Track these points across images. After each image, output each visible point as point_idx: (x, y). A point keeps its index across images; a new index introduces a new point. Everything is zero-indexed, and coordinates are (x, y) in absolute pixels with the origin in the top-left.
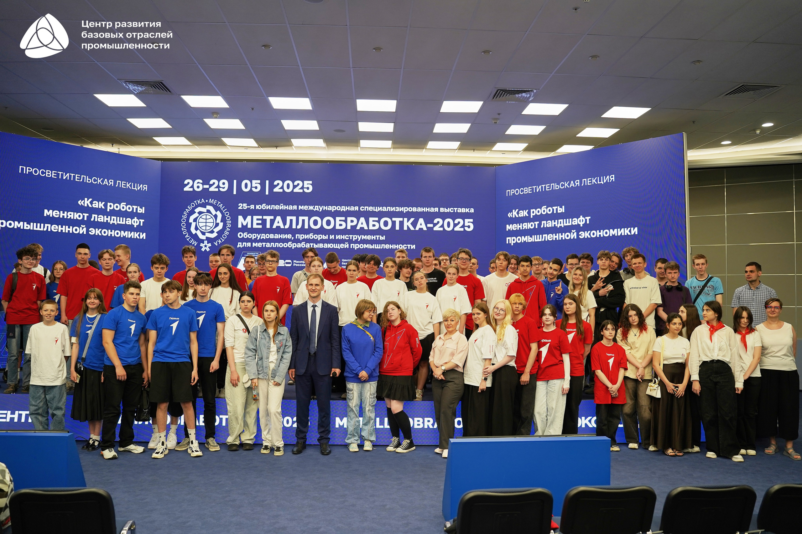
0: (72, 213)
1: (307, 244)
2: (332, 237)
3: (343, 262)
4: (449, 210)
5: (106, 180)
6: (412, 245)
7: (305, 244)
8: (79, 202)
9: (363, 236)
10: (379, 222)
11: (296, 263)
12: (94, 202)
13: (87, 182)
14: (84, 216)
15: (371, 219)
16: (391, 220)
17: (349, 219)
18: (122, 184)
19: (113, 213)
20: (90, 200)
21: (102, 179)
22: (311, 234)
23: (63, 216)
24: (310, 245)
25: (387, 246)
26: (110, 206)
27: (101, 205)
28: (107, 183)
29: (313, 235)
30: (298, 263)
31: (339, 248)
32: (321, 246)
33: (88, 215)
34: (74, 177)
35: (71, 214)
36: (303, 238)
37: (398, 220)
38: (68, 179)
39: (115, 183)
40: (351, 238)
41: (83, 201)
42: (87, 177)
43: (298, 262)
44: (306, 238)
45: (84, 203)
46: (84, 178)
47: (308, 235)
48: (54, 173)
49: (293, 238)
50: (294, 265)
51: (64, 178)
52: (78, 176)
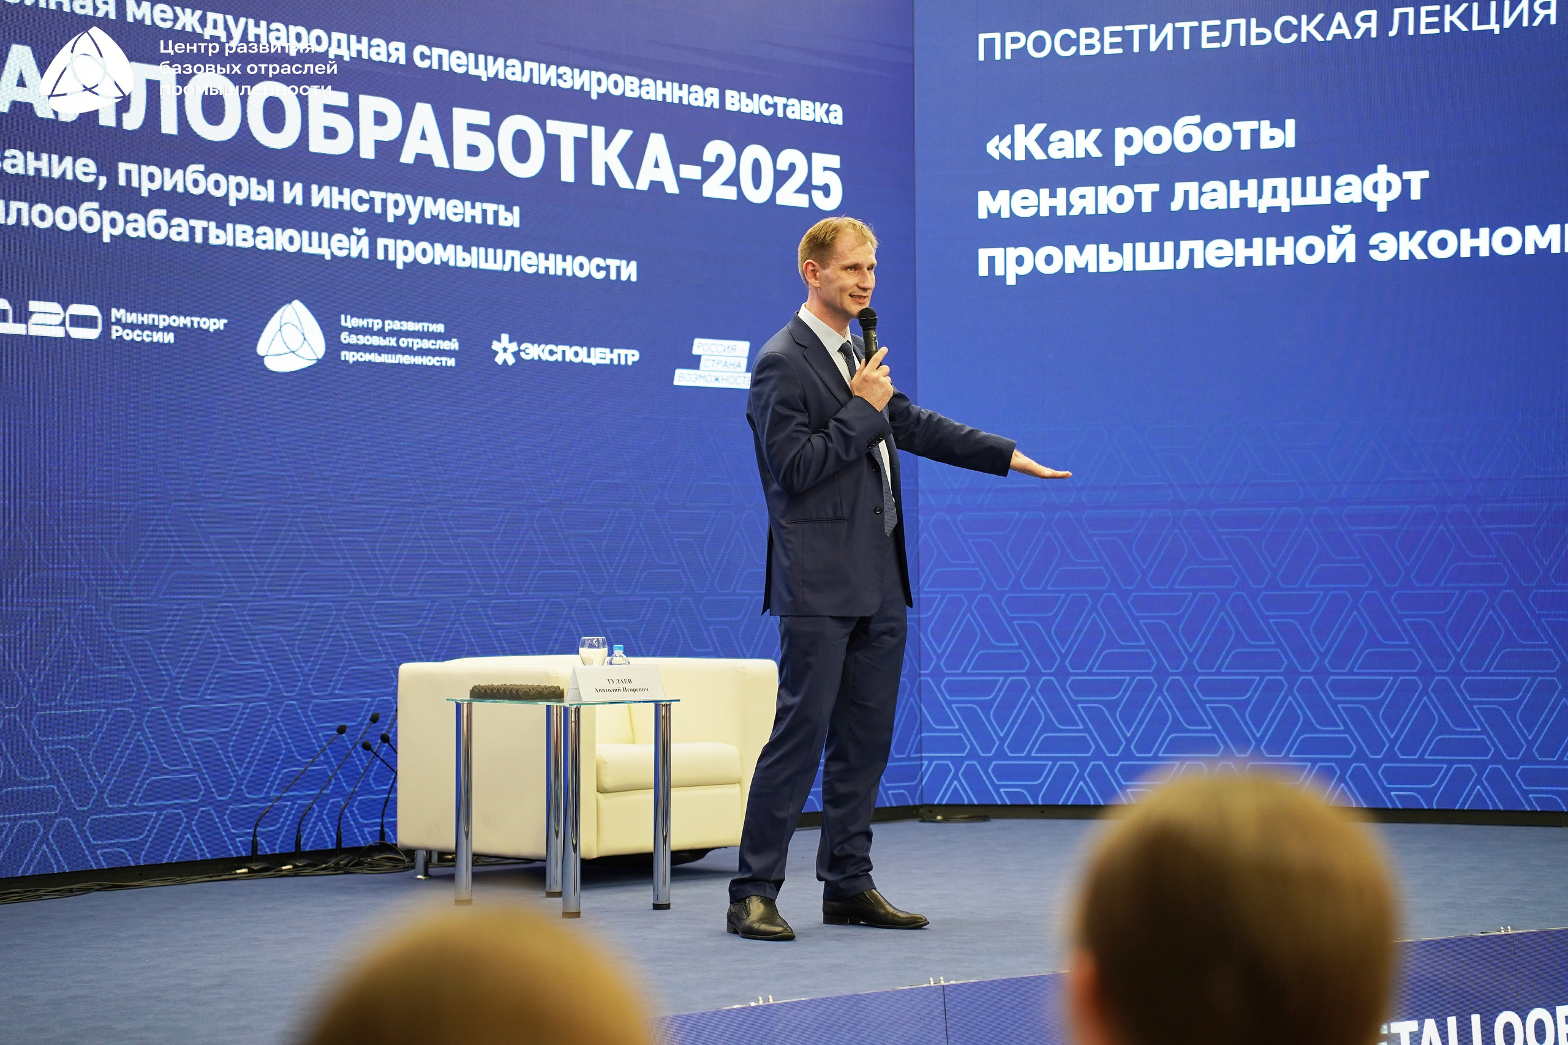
1: (175, 221)
2: (293, 193)
3: (346, 329)
4: (756, 105)
6: (624, 263)
7: (168, 219)
9: (429, 200)
10: (492, 132)
11: (125, 326)
15: (462, 116)
16: (543, 127)
17: (369, 104)
22: (195, 169)
24: (192, 230)
25: (529, 262)
29: (206, 174)
30: (133, 327)
31: (328, 257)
32: (240, 236)
36: (155, 186)
37: (568, 131)
40: (378, 209)
43: (132, 318)
44: (168, 187)
47: (179, 173)
49: (103, 182)
50: (114, 335)
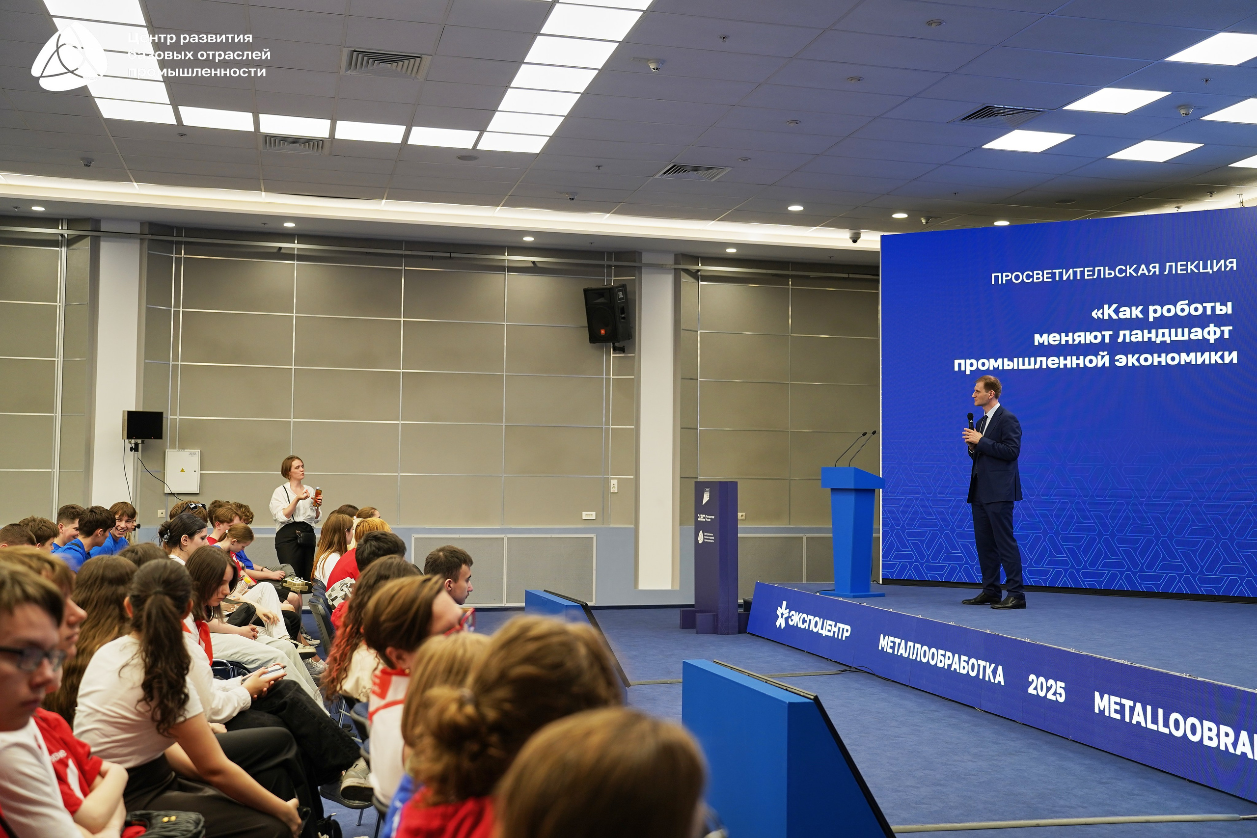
0: (1082, 334)
5: (1143, 266)
8: (1094, 314)
12: (1122, 309)
13: (1107, 276)
14: (1103, 336)
18: (1178, 268)
19: (1162, 322)
20: (1114, 306)
21: (1135, 266)
23: (1067, 341)
26: (1155, 311)
27: (1137, 312)
28: (1146, 272)
33: (1111, 333)
34: (1082, 273)
35: (1079, 336)
38: (1071, 278)
39: (1162, 269)
41: (1101, 311)
42: (1107, 268)
45: (1103, 314)
46: (1099, 271)
48: (1047, 273)
51: (1065, 278)
52: (1088, 271)
